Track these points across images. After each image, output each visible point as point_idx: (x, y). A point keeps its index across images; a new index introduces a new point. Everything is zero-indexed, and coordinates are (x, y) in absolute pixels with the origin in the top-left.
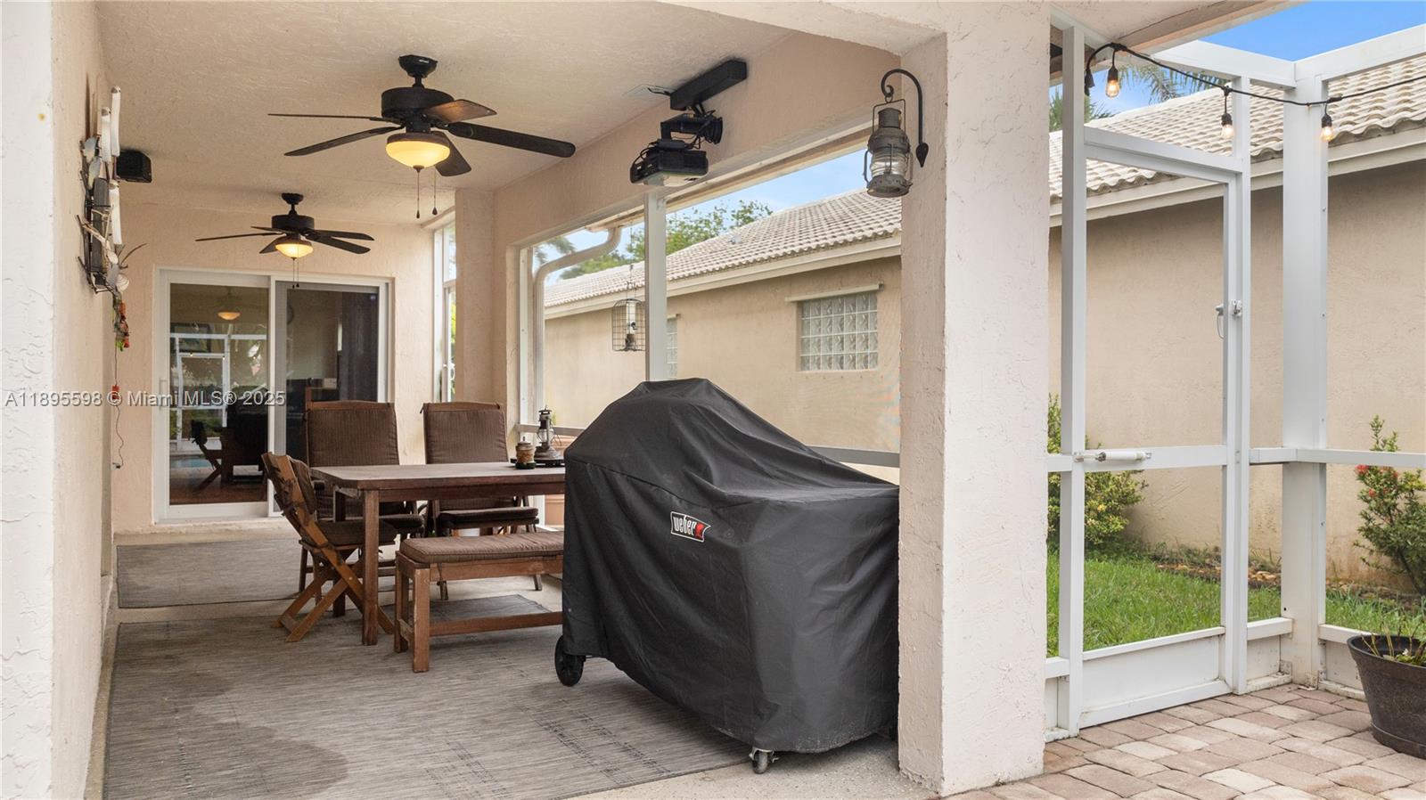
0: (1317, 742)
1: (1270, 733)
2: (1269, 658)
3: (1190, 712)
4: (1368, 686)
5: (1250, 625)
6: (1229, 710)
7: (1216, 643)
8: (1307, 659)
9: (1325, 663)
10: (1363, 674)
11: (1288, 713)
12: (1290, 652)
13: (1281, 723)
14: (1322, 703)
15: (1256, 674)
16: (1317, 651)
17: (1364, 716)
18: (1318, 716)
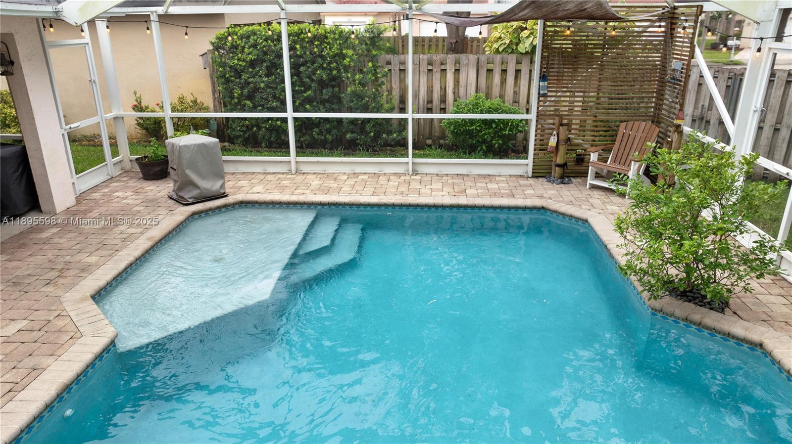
0: (132, 183)
1: (122, 184)
2: (119, 167)
3: (104, 184)
4: (140, 168)
5: (113, 160)
6: (113, 181)
7: (106, 166)
8: (128, 165)
9: (132, 165)
10: (139, 166)
11: (125, 179)
12: (123, 164)
13: (124, 181)
14: (132, 175)
15: (117, 172)
16: (129, 163)
17: (141, 175)
18: (132, 178)
